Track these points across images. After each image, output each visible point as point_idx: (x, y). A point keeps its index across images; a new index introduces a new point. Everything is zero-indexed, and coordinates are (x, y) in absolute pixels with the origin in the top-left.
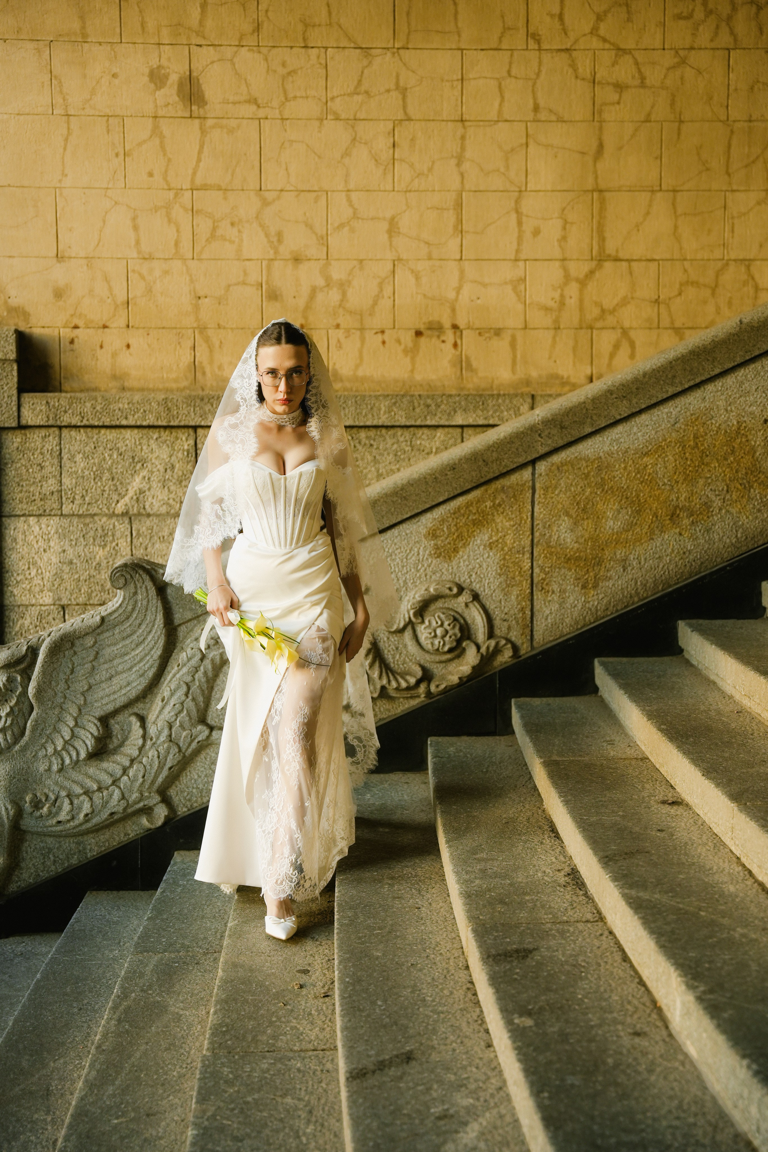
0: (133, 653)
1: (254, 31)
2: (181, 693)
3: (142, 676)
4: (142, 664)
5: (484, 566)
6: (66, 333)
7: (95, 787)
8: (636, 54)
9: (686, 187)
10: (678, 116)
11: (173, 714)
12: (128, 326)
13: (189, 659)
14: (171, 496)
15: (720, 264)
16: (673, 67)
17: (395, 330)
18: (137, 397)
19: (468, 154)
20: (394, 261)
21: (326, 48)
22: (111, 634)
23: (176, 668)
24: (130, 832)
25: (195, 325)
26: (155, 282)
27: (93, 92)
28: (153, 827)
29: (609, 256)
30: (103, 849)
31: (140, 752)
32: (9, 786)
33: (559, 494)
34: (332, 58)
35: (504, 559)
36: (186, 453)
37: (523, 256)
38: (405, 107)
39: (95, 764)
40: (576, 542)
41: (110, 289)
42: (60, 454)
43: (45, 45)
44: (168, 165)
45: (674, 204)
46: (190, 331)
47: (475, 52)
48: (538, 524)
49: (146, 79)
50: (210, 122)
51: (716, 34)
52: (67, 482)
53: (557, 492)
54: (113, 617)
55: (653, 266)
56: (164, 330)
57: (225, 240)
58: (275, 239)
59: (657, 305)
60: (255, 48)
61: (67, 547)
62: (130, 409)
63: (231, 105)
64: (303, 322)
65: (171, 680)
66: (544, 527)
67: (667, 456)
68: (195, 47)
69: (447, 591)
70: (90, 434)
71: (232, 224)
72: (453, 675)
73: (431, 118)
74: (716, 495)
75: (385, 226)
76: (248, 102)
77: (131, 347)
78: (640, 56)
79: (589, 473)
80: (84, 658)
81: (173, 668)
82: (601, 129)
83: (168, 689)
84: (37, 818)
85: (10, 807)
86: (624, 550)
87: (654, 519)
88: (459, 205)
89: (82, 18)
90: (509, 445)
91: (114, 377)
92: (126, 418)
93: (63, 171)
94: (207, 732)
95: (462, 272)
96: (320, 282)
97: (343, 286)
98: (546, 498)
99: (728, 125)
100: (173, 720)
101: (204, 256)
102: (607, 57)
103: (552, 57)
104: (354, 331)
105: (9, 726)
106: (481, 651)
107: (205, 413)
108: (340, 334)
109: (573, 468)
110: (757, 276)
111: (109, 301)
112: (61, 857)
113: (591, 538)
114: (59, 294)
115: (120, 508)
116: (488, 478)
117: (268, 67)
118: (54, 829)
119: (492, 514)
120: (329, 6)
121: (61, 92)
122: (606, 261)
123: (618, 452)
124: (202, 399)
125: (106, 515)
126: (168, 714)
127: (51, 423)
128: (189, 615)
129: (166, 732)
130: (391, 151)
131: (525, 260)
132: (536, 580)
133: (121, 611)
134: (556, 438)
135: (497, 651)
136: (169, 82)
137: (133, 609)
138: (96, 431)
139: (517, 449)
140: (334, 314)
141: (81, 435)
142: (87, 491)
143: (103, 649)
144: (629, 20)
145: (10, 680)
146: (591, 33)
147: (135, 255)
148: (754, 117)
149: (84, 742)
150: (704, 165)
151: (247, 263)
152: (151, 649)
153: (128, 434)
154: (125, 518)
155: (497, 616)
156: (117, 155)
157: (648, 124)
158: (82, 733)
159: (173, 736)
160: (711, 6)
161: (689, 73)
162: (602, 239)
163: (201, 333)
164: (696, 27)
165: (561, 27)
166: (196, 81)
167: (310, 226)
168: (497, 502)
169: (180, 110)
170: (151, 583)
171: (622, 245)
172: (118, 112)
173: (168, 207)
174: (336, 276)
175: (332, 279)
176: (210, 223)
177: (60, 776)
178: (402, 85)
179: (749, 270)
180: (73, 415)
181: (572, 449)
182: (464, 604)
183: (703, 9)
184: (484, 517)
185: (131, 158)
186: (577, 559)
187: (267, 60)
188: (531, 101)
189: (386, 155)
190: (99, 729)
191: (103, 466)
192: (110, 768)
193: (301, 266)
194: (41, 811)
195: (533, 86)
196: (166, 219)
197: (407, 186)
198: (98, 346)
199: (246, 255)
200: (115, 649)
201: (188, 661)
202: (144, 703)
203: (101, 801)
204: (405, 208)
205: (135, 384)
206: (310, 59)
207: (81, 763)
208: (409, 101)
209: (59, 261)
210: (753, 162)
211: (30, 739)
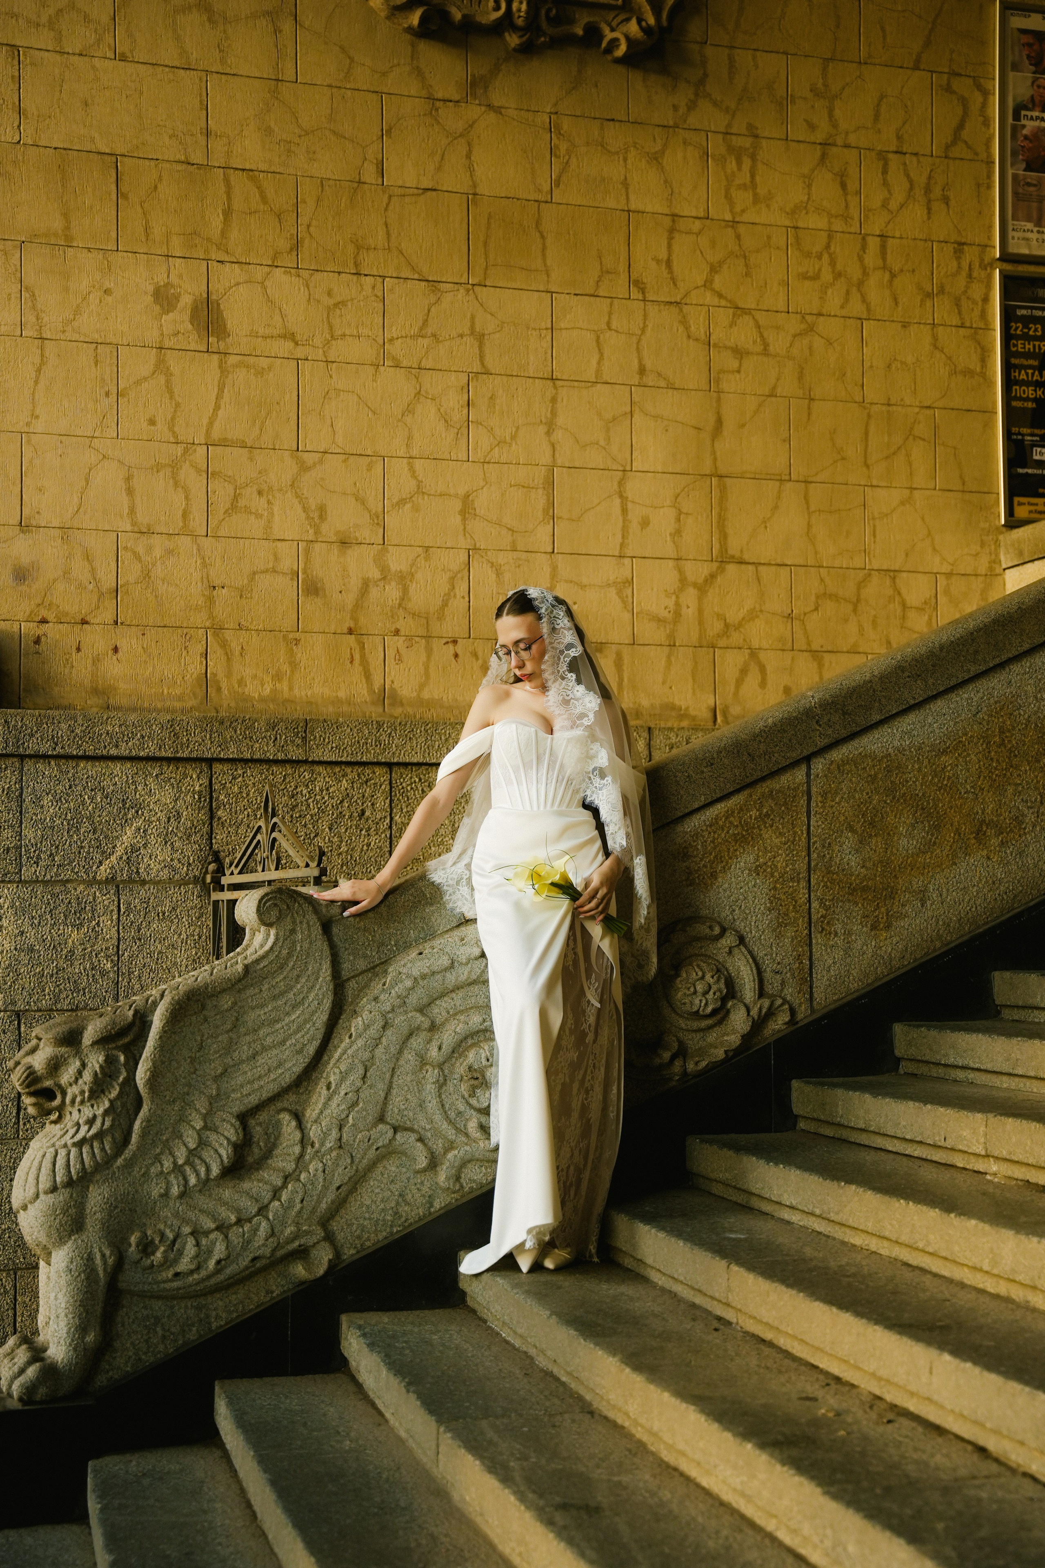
0: (287, 1020)
1: (291, 249)
2: (355, 1077)
3: (300, 1052)
4: (299, 1035)
5: (750, 898)
6: (29, 629)
7: (233, 1219)
8: (758, 315)
9: (819, 478)
10: (808, 393)
11: (343, 1107)
12: (116, 623)
13: (367, 1027)
14: (175, 856)
15: (861, 574)
16: (800, 334)
17: (471, 640)
18: (133, 717)
19: (560, 421)
20: (469, 550)
21: (384, 277)
22: (257, 991)
23: (347, 1040)
24: (274, 1288)
25: (208, 624)
26: (154, 565)
27: (77, 311)
28: (311, 1277)
29: (733, 557)
30: (235, 1315)
31: (297, 1166)
32: (108, 1221)
33: (841, 801)
35: (775, 888)
36: (196, 797)
37: (629, 552)
38: (482, 358)
39: (231, 1184)
40: (862, 867)
41: (93, 571)
42: (21, 795)
43: (15, 247)
44: (175, 411)
45: (806, 498)
46: (201, 632)
47: (567, 296)
48: (814, 843)
49: (149, 299)
50: (232, 360)
51: (847, 300)
52: (29, 834)
53: (837, 800)
54: (262, 965)
55: (784, 572)
56: (165, 629)
57: (251, 513)
58: (316, 515)
59: (790, 621)
60: (293, 271)
61: (26, 928)
62: (122, 733)
63: (260, 339)
64: (352, 626)
65: (340, 1058)
66: (824, 846)
67: (969, 755)
68: (215, 264)
69: (707, 931)
70: (64, 768)
71: (260, 493)
72: (716, 1047)
73: (515, 374)
74: (1028, 808)
75: (458, 505)
76: (283, 336)
77: (120, 650)
78: (761, 317)
79: (876, 775)
80: (217, 1027)
81: (342, 1041)
82: (719, 400)
83: (337, 1071)
84: (144, 1270)
85: (108, 1252)
86: (922, 878)
87: (957, 837)
88: (550, 484)
89: (66, 216)
90: (780, 735)
91: (95, 691)
92: (117, 746)
93: (33, 411)
94: (390, 1133)
95: (554, 569)
96: (375, 574)
97: (404, 580)
98: (823, 807)
99: (865, 408)
100: (343, 1116)
101: (221, 533)
102: (723, 316)
103: (660, 311)
104: (417, 639)
105: (107, 1130)
106: (751, 1014)
107: (226, 742)
108: (400, 641)
109: (857, 769)
110: (904, 591)
111: (91, 587)
112: (173, 1330)
113: (881, 862)
114: (21, 575)
115: (104, 871)
116: (755, 777)
117: (310, 295)
118: (168, 1286)
119: (759, 826)
120: (387, 227)
121: (34, 307)
122: (729, 562)
123: (910, 749)
124: (222, 723)
125: (84, 882)
126: (336, 1107)
127: (9, 750)
128: (361, 965)
129: (334, 1134)
130: (465, 411)
131: (633, 557)
132: (814, 918)
133: (272, 957)
134: (837, 727)
135: (770, 1013)
136: (181, 305)
137: (290, 955)
138: (72, 763)
139: (790, 741)
140: (392, 616)
141: (51, 769)
142: (57, 847)
143: (245, 1013)
144: (748, 274)
145: (110, 1061)
146: (705, 286)
147: (129, 528)
148: (893, 401)
149: (216, 1150)
150: (839, 453)
151: (279, 544)
152: (313, 1013)
153: (117, 768)
154: (110, 887)
155: (768, 966)
156: (107, 394)
157: (773, 399)
158: (213, 1137)
159: (344, 1139)
160: (839, 267)
161: (818, 342)
162: (724, 536)
163: (215, 635)
164: (825, 290)
165: (669, 276)
167: (361, 500)
168: (765, 810)
169: (194, 342)
170: (314, 917)
171: (747, 544)
172: (111, 338)
173: (174, 466)
174: (394, 567)
175: (389, 570)
176: (230, 489)
177: (181, 1204)
178: (478, 330)
179: (894, 583)
180: (42, 740)
181: (855, 743)
182: (727, 949)
183: (830, 270)
184: (747, 831)
185: (126, 399)
186: (865, 889)
187: (308, 286)
188: (636, 361)
189: (458, 416)
190: (236, 1132)
191: (80, 813)
192: (254, 1190)
193: (350, 552)
194: (152, 1258)
195: (638, 343)
196: (171, 481)
197: (485, 457)
198: (74, 648)
199: (277, 533)
200: (262, 1012)
201: (365, 1030)
202: (298, 1093)
203: (241, 1240)
204: (482, 483)
205: (124, 702)
206: (362, 289)
207: (212, 1183)
208: (487, 350)
209: (22, 531)
210: (894, 454)
211: (138, 1148)
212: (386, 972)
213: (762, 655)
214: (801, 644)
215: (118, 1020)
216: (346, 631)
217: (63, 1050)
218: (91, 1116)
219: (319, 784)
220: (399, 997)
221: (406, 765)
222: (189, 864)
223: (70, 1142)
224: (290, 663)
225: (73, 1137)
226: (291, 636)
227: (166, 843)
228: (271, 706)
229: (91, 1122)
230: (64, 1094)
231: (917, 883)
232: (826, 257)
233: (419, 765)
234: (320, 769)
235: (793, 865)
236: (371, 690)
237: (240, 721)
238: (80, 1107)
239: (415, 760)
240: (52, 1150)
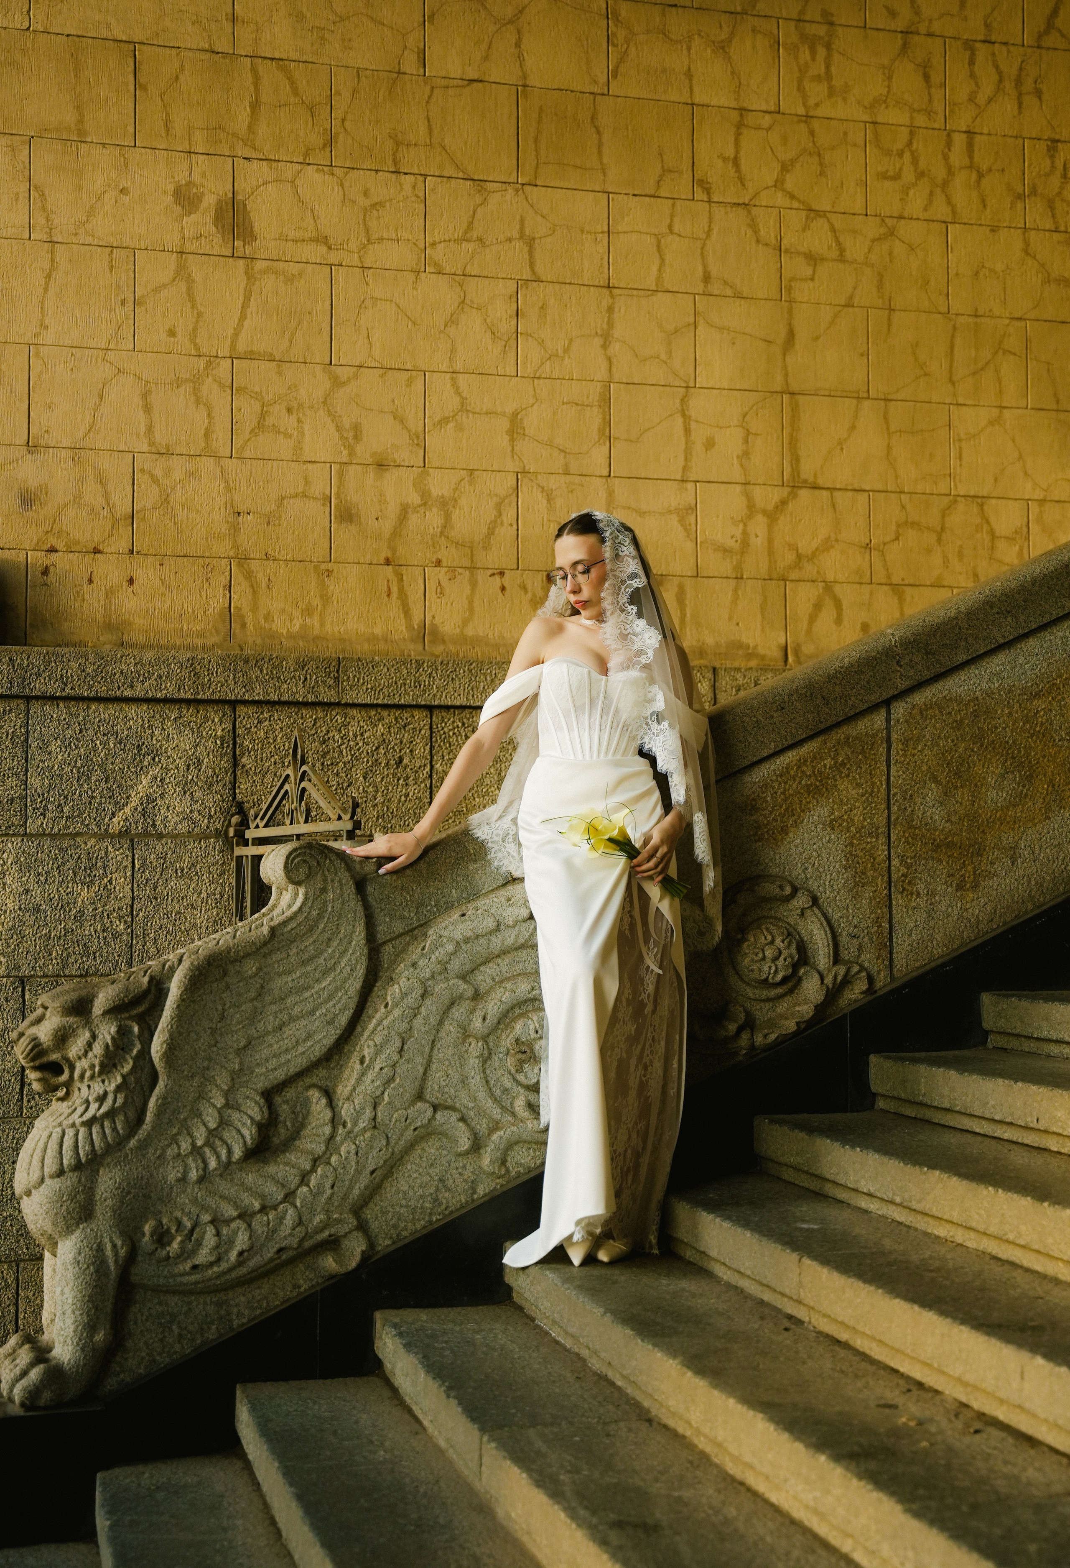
0: (317, 987)
1: (325, 145)
2: (391, 1050)
3: (330, 1022)
4: (331, 1004)
5: (823, 855)
6: (37, 558)
7: (257, 1205)
8: (833, 218)
9: (900, 396)
10: (886, 303)
11: (378, 1083)
12: (131, 551)
13: (404, 995)
14: (195, 807)
15: (946, 500)
16: (879, 239)
17: (519, 572)
18: (149, 655)
19: (617, 333)
20: (517, 473)
21: (425, 176)
22: (284, 955)
23: (383, 1010)
24: (302, 1282)
25: (232, 554)
26: (173, 489)
27: (91, 213)
28: (343, 1270)
29: (805, 481)
30: (258, 1312)
31: (327, 1148)
32: (120, 1208)
33: (923, 749)
34: (433, 190)
35: (850, 844)
36: (218, 742)
37: (693, 477)
38: (532, 264)
39: (255, 1168)
40: (947, 822)
41: (107, 495)
42: (27, 739)
43: (23, 142)
44: (197, 322)
45: (885, 417)
46: (225, 562)
47: (625, 197)
48: (894, 795)
49: (170, 199)
50: (260, 265)
51: (930, 202)
52: (35, 783)
53: (920, 747)
54: (289, 928)
55: (862, 498)
56: (185, 559)
57: (279, 432)
58: (350, 435)
59: (868, 551)
60: (326, 169)
61: (32, 885)
62: (138, 673)
63: (290, 243)
64: (390, 555)
65: (375, 1029)
66: (905, 799)
67: (1063, 699)
68: (241, 161)
69: (778, 890)
70: (74, 710)
71: (289, 410)
72: (787, 1019)
73: (567, 281)
75: (505, 424)
76: (315, 240)
77: (136, 582)
78: (838, 221)
79: (962, 720)
80: (240, 995)
81: (376, 1011)
82: (790, 311)
83: (371, 1043)
84: (159, 1262)
85: (119, 1243)
86: (1012, 834)
87: (1049, 789)
88: (606, 401)
89: (79, 108)
90: (857, 677)
91: (109, 627)
92: (132, 687)
93: (42, 320)
94: (430, 1112)
95: (611, 493)
96: (415, 499)
97: (447, 505)
98: (905, 755)
99: (950, 320)
100: (378, 1093)
101: (247, 454)
102: (796, 219)
103: (726, 213)
104: (460, 570)
105: (120, 1108)
106: (825, 981)
107: (251, 683)
108: (441, 574)
109: (941, 712)
110: (993, 520)
111: (104, 513)
112: (190, 1328)
113: (967, 815)
114: (28, 500)
115: (117, 824)
116: (829, 723)
117: (344, 194)
118: (185, 1279)
119: (833, 777)
120: (428, 121)
121: (44, 208)
122: (800, 488)
123: (999, 691)
124: (246, 661)
125: (95, 835)
126: (370, 1083)
127: (14, 691)
128: (399, 927)
129: (368, 1113)
130: (514, 322)
131: (695, 482)
132: (894, 877)
133: (300, 918)
134: (920, 667)
135: (846, 981)
136: (204, 205)
137: (320, 916)
138: (83, 705)
139: (867, 683)
140: (434, 546)
141: (59, 712)
142: (66, 797)
143: (271, 979)
144: (822, 173)
145: (123, 1032)
146: (775, 186)
147: (146, 448)
148: (980, 312)
149: (239, 1131)
150: (921, 368)
151: (310, 466)
152: (345, 981)
153: (132, 711)
154: (123, 841)
155: (844, 930)
156: (123, 303)
157: (851, 309)
158: (235, 1116)
159: (379, 1119)
160: (922, 165)
161: (899, 248)
162: (796, 460)
163: (240, 565)
164: (905, 191)
165: (736, 175)
166: (241, 206)
167: (400, 419)
168: (839, 759)
169: (218, 245)
170: (347, 874)
171: (822, 467)
172: (128, 242)
173: (196, 380)
174: (435, 492)
175: (430, 495)
176: (257, 406)
177: (200, 1189)
178: (527, 233)
179: (982, 510)
180: (50, 680)
181: (940, 685)
182: (799, 911)
183: (912, 169)
184: (821, 781)
185: (143, 308)
186: (950, 845)
187: (342, 185)
188: (700, 269)
189: (506, 327)
190: (261, 1110)
191: (91, 760)
192: (280, 1174)
193: (387, 475)
194: (168, 1248)
195: (702, 248)
196: (192, 398)
197: (536, 371)
198: (85, 580)
199: (308, 455)
200: (290, 979)
201: (402, 999)
202: (328, 1068)
203: (265, 1229)
204: (532, 401)
205: (140, 638)
206: (402, 189)
207: (234, 1167)
208: (538, 255)
209: (30, 452)
210: (982, 369)
211: (153, 1128)
212: (425, 935)
213: (838, 589)
214: (880, 575)
215: (132, 988)
216: (382, 561)
217: (71, 1020)
218: (101, 1092)
219: (353, 729)
220: (439, 962)
221: (448, 708)
222: (211, 816)
223: (78, 1122)
224: (322, 597)
225: (82, 1115)
226: (323, 566)
227: (185, 793)
228: (301, 643)
229: (101, 1099)
230: (72, 1068)
231: (1008, 838)
232: (907, 155)
233: (462, 708)
234: (354, 712)
235: (872, 819)
236: (410, 627)
237: (266, 659)
238: (91, 1083)
239: (458, 703)
240: (59, 1130)
